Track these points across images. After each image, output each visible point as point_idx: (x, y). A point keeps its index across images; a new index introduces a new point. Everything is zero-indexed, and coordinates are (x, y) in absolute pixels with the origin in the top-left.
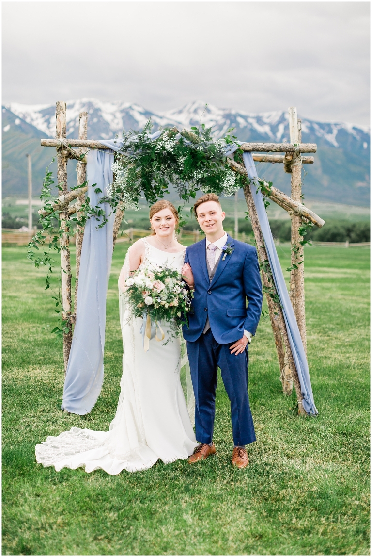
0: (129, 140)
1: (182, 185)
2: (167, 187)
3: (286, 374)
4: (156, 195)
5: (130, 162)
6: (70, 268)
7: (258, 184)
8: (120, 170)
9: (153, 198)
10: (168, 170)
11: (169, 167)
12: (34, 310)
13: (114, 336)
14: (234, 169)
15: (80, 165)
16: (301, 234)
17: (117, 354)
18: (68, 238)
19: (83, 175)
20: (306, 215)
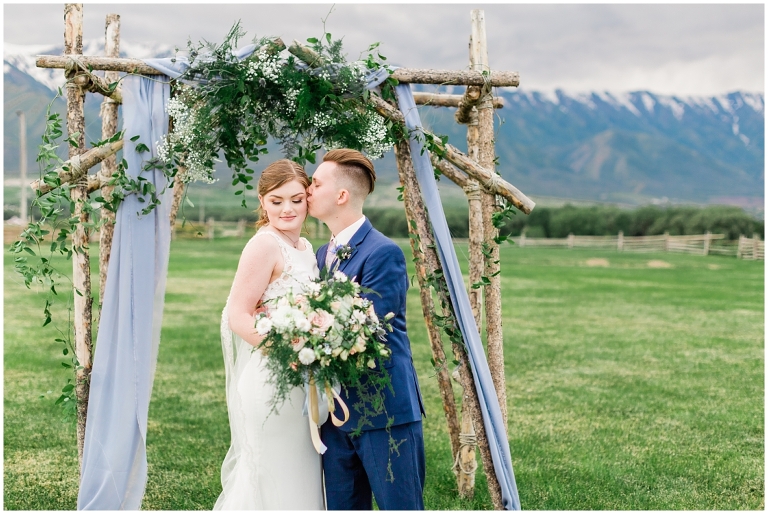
0: (197, 58)
1: (291, 139)
2: (265, 143)
3: (464, 461)
4: (246, 156)
5: (200, 98)
6: (89, 287)
7: (423, 137)
8: (183, 111)
9: (241, 162)
10: (269, 112)
11: (270, 106)
12: (26, 347)
13: (160, 390)
14: (382, 112)
15: (107, 106)
16: (496, 225)
17: (168, 426)
18: (87, 234)
19: (112, 123)
20: (504, 192)
